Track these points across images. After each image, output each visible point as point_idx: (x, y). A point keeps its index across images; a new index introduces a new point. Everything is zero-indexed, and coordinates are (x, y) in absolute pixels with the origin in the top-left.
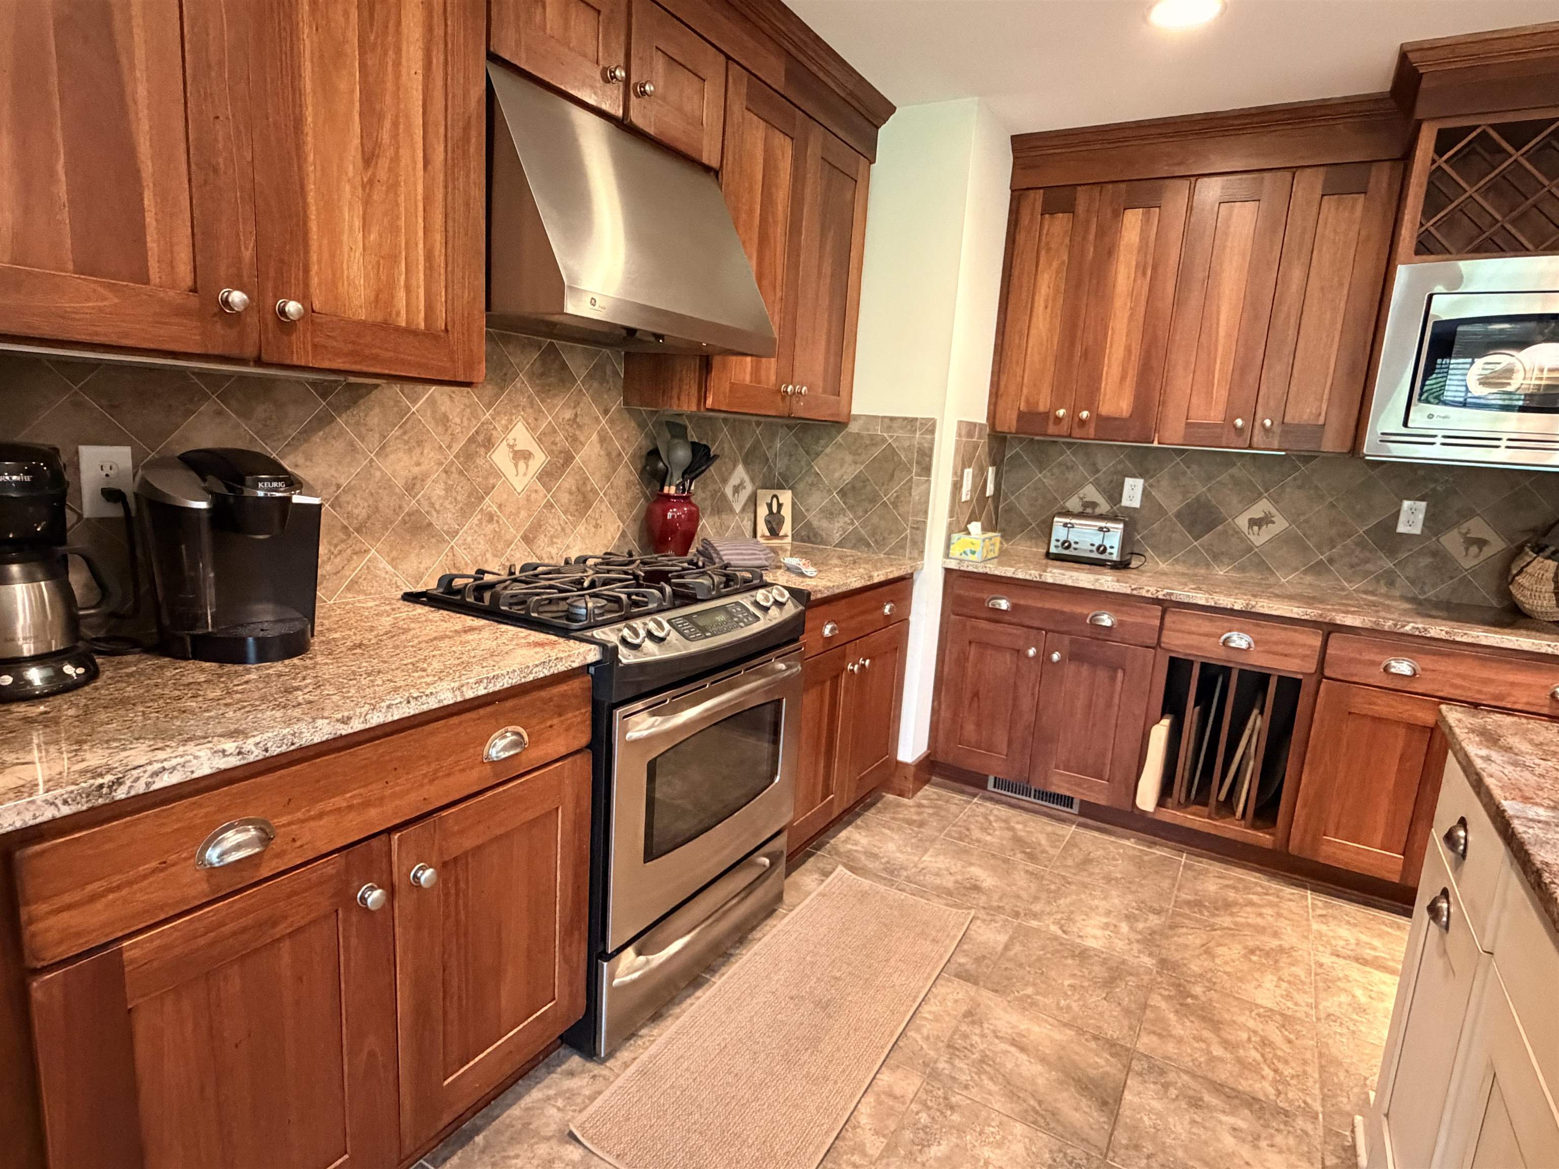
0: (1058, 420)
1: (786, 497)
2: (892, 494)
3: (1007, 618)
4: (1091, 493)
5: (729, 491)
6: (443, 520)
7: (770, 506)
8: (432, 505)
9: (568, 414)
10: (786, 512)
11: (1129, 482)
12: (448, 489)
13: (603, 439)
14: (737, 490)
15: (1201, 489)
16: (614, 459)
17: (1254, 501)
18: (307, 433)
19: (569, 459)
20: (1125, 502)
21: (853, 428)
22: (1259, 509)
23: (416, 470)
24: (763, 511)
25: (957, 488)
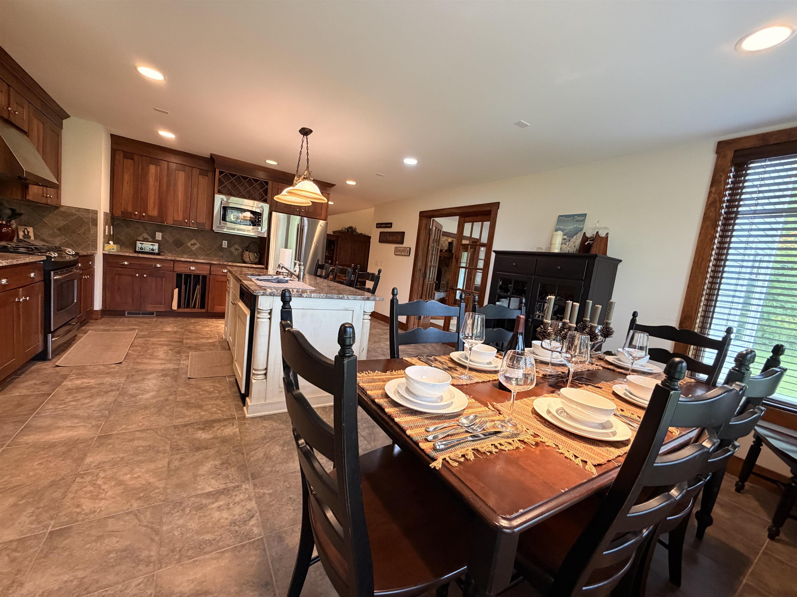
0: (135, 215)
2: (82, 231)
3: (128, 267)
11: (157, 233)
15: (178, 236)
20: (157, 238)
21: (62, 209)
25: (104, 231)
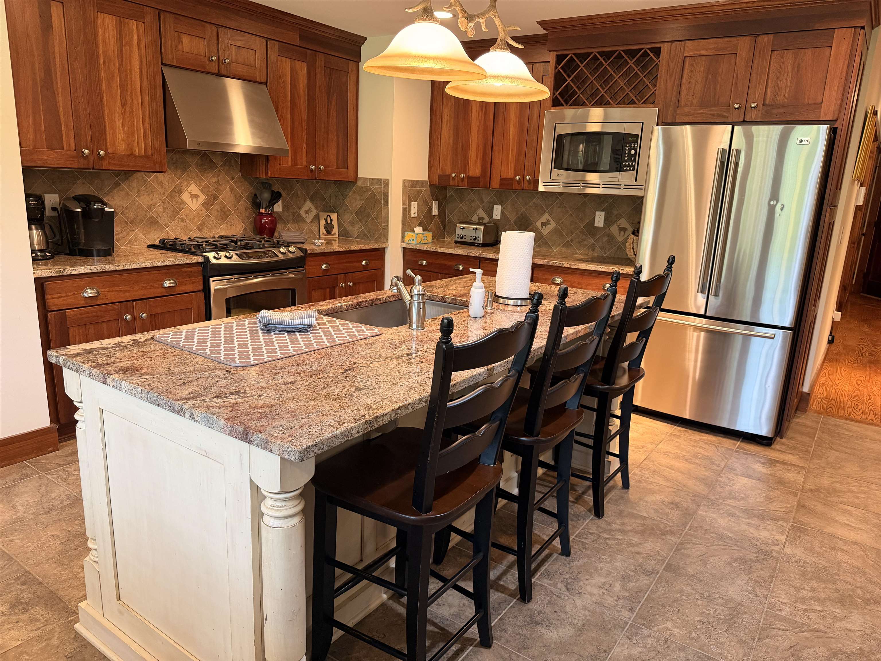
0: (454, 178)
1: (334, 216)
2: (375, 214)
3: (426, 269)
4: (481, 213)
5: (302, 212)
6: (164, 220)
7: (326, 220)
8: (158, 215)
9: (214, 180)
10: (335, 223)
11: (495, 207)
12: (164, 209)
13: (232, 190)
14: (307, 212)
15: (523, 209)
16: (238, 199)
17: (543, 214)
18: (112, 189)
19: (216, 198)
20: (495, 217)
21: (359, 183)
22: (546, 217)
23: (151, 202)
24: (323, 223)
25: (406, 211)
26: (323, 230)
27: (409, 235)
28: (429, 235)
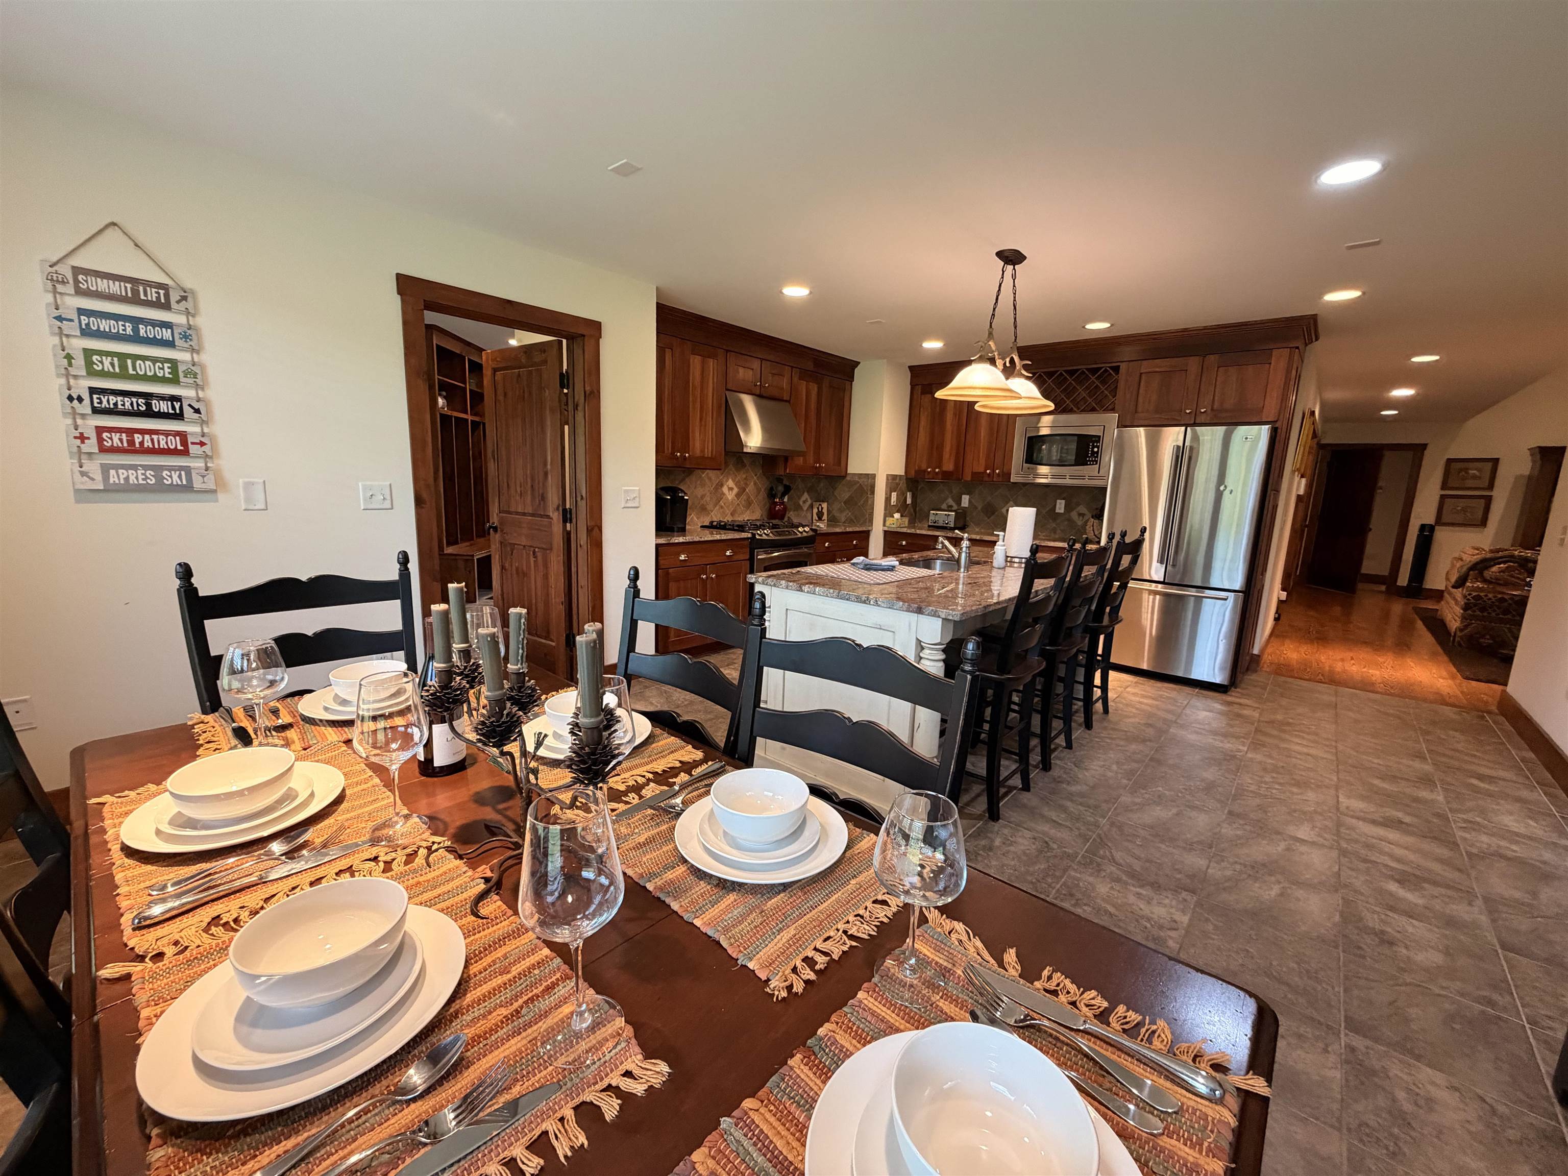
0: (929, 473)
1: (825, 505)
2: (862, 502)
4: (950, 501)
5: (801, 503)
6: (709, 507)
7: (818, 508)
8: (709, 503)
9: (744, 476)
10: (825, 511)
11: (963, 496)
12: (711, 498)
13: (755, 484)
14: (804, 502)
15: (989, 498)
16: (759, 490)
19: (744, 490)
20: (963, 505)
21: (848, 478)
24: (815, 511)
25: (888, 499)
26: (815, 517)
27: (890, 521)
28: (906, 520)
